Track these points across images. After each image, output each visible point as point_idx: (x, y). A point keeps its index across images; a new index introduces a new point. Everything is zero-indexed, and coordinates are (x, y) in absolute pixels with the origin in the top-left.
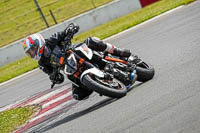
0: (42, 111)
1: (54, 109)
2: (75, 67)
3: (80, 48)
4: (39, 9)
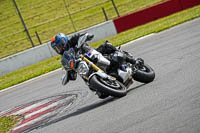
0: (24, 121)
1: (36, 120)
4: (26, 30)
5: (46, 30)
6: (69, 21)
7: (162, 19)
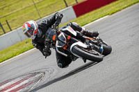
2: (65, 42)
3: (67, 29)
5: (16, 18)
6: (35, 9)
7: (114, 3)
